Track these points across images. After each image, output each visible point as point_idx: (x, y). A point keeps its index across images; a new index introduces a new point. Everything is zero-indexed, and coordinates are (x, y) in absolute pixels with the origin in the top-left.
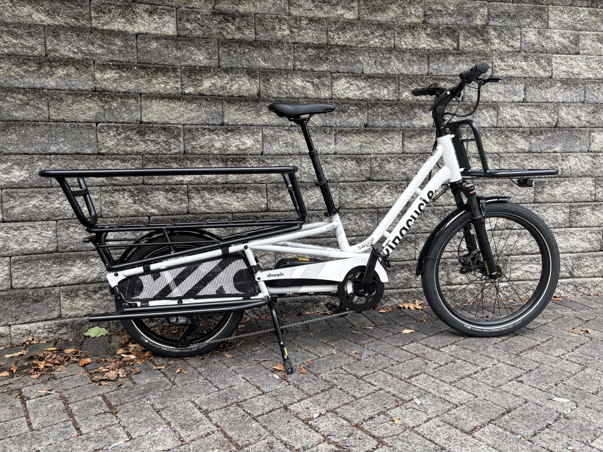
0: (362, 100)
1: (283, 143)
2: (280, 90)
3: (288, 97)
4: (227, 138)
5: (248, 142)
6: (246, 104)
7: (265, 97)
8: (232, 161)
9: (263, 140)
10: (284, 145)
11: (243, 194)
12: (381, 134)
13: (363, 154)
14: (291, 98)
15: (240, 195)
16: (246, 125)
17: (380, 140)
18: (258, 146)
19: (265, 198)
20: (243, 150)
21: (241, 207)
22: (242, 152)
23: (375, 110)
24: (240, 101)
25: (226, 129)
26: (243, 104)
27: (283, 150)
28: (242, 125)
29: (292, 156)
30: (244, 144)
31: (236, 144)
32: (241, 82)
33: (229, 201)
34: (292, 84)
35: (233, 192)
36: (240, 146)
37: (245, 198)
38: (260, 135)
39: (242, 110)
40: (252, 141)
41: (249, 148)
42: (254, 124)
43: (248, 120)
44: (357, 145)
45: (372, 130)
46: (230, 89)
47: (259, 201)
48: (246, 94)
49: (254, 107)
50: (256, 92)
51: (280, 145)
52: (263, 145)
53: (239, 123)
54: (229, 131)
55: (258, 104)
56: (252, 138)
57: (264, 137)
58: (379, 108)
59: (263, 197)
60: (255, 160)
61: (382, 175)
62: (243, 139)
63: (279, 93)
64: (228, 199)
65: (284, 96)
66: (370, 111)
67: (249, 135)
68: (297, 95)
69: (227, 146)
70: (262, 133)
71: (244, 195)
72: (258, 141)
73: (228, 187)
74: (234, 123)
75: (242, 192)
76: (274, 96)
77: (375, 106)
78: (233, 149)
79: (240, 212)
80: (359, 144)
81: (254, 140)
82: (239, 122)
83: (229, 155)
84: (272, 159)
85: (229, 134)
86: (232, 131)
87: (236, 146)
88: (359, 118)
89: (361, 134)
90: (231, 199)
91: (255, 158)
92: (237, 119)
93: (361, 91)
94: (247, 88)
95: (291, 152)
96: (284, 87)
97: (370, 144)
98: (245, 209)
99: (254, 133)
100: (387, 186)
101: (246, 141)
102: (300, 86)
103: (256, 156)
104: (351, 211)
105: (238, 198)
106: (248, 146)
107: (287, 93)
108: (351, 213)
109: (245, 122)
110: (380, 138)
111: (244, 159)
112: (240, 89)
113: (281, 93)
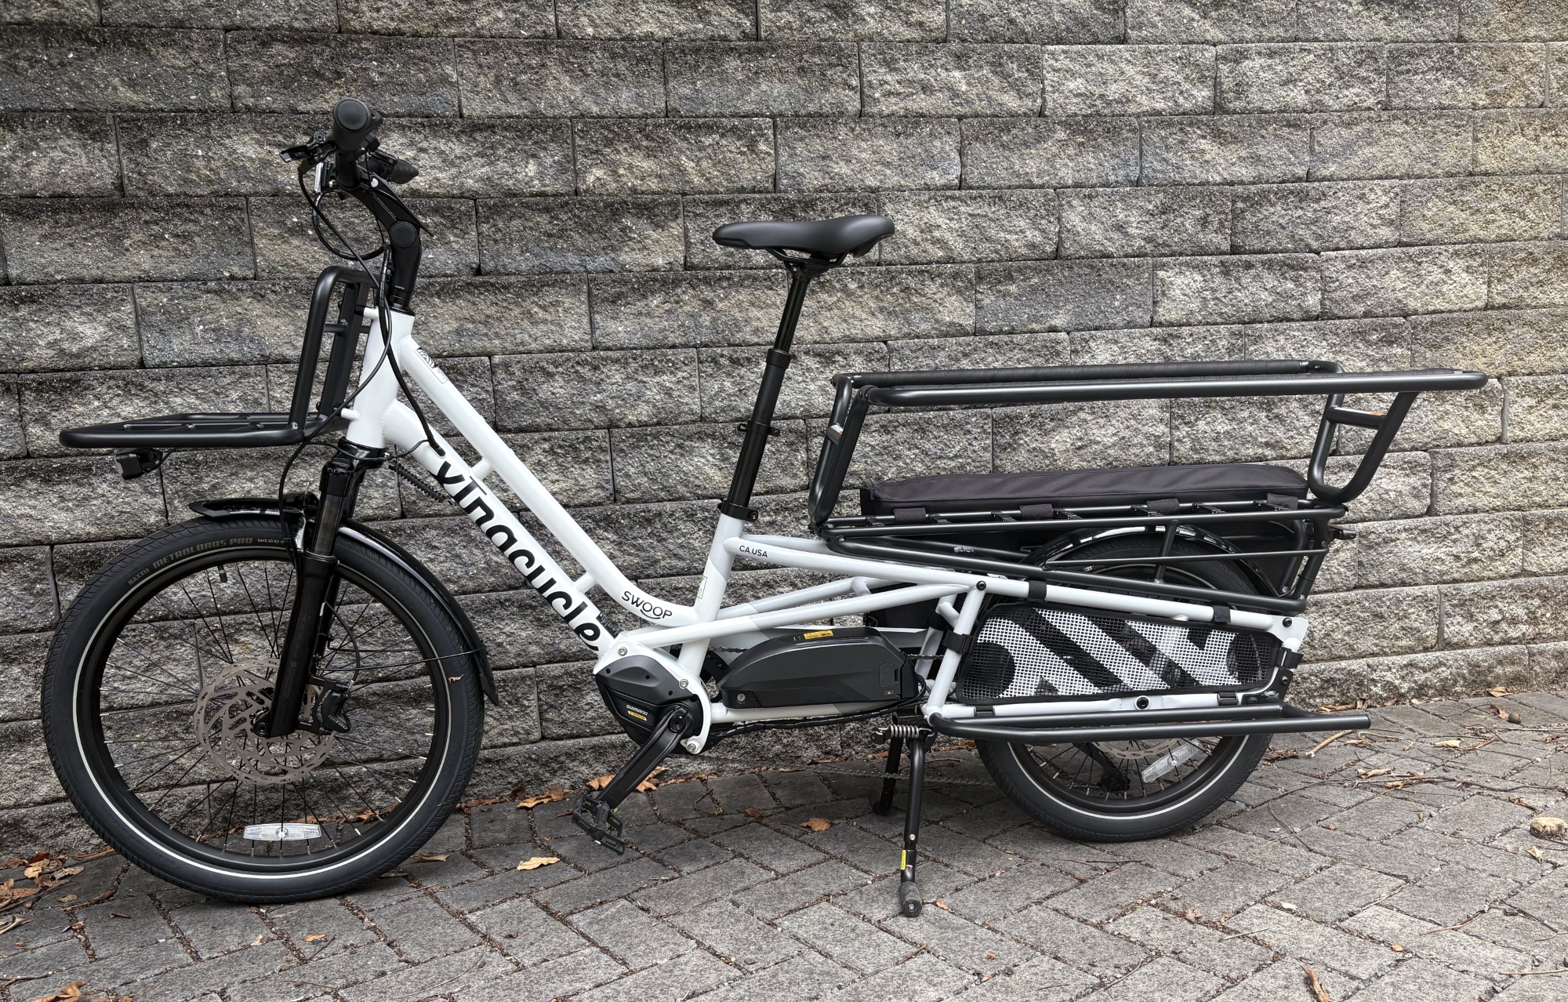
0: (462, 196)
1: (205, 331)
2: (189, 171)
3: (215, 194)
4: (20, 323)
5: (89, 332)
6: (76, 217)
7: (141, 193)
8: (38, 391)
9: (138, 324)
10: (211, 336)
11: (80, 485)
12: (518, 295)
13: (468, 355)
14: (227, 195)
15: (68, 489)
16: (82, 281)
17: (517, 311)
18: (125, 343)
19: (155, 495)
20: (77, 356)
21: (79, 524)
22: (74, 362)
23: (501, 225)
24: (55, 212)
25: (12, 295)
26: (63, 218)
27: (209, 351)
28: (69, 281)
29: (237, 369)
30: (75, 337)
31: (51, 338)
32: (57, 155)
33: (34, 507)
34: (225, 154)
35: (47, 481)
36: (66, 345)
37: (86, 498)
38: (128, 307)
39: (63, 237)
40: (102, 329)
41: (94, 348)
42: (108, 277)
43: (85, 266)
44: (447, 328)
45: (492, 285)
46: (23, 175)
47: (136, 505)
48: (77, 189)
49: (103, 225)
50: (109, 180)
51: (194, 335)
52: (140, 340)
53: (59, 277)
54: (22, 301)
55: (116, 216)
56: (101, 318)
57: (140, 314)
58: (511, 219)
59: (146, 491)
60: (112, 383)
61: (528, 413)
62: (68, 324)
63: (186, 180)
64: (32, 502)
65: (205, 191)
66: (485, 227)
67: (88, 309)
68: (247, 187)
69: (19, 344)
70: (135, 302)
71: (85, 490)
72: (123, 328)
73: (26, 470)
74: (40, 277)
75: (75, 481)
76: (171, 190)
77: (499, 213)
78: (41, 354)
79: (77, 540)
80: (455, 325)
81: (109, 325)
82: (58, 272)
83: (33, 371)
84: (169, 378)
85: (24, 311)
86: (31, 299)
87: (50, 345)
88: (452, 250)
89: (459, 297)
90: (41, 502)
91: (112, 378)
92: (51, 263)
93: (454, 171)
94: (80, 171)
95: (235, 356)
96: (200, 163)
97: (485, 323)
98: (93, 530)
99: (107, 303)
100: (546, 446)
101: (81, 329)
102: (251, 160)
103: (117, 373)
104: (436, 520)
105: (62, 499)
106: (89, 343)
107: (211, 182)
108: (435, 528)
109: (78, 271)
110: (518, 304)
111: (77, 382)
112: (56, 175)
113: (192, 181)
